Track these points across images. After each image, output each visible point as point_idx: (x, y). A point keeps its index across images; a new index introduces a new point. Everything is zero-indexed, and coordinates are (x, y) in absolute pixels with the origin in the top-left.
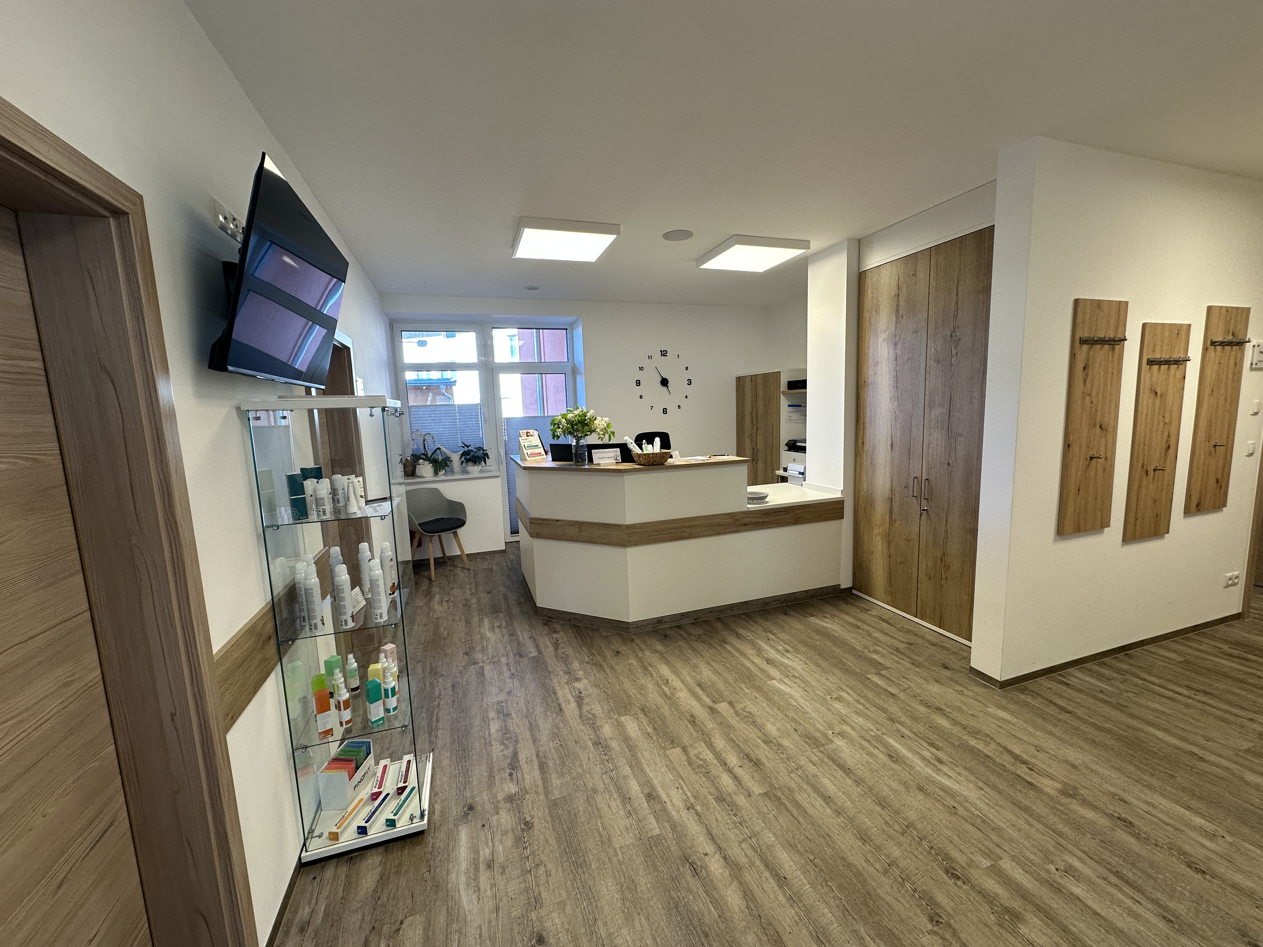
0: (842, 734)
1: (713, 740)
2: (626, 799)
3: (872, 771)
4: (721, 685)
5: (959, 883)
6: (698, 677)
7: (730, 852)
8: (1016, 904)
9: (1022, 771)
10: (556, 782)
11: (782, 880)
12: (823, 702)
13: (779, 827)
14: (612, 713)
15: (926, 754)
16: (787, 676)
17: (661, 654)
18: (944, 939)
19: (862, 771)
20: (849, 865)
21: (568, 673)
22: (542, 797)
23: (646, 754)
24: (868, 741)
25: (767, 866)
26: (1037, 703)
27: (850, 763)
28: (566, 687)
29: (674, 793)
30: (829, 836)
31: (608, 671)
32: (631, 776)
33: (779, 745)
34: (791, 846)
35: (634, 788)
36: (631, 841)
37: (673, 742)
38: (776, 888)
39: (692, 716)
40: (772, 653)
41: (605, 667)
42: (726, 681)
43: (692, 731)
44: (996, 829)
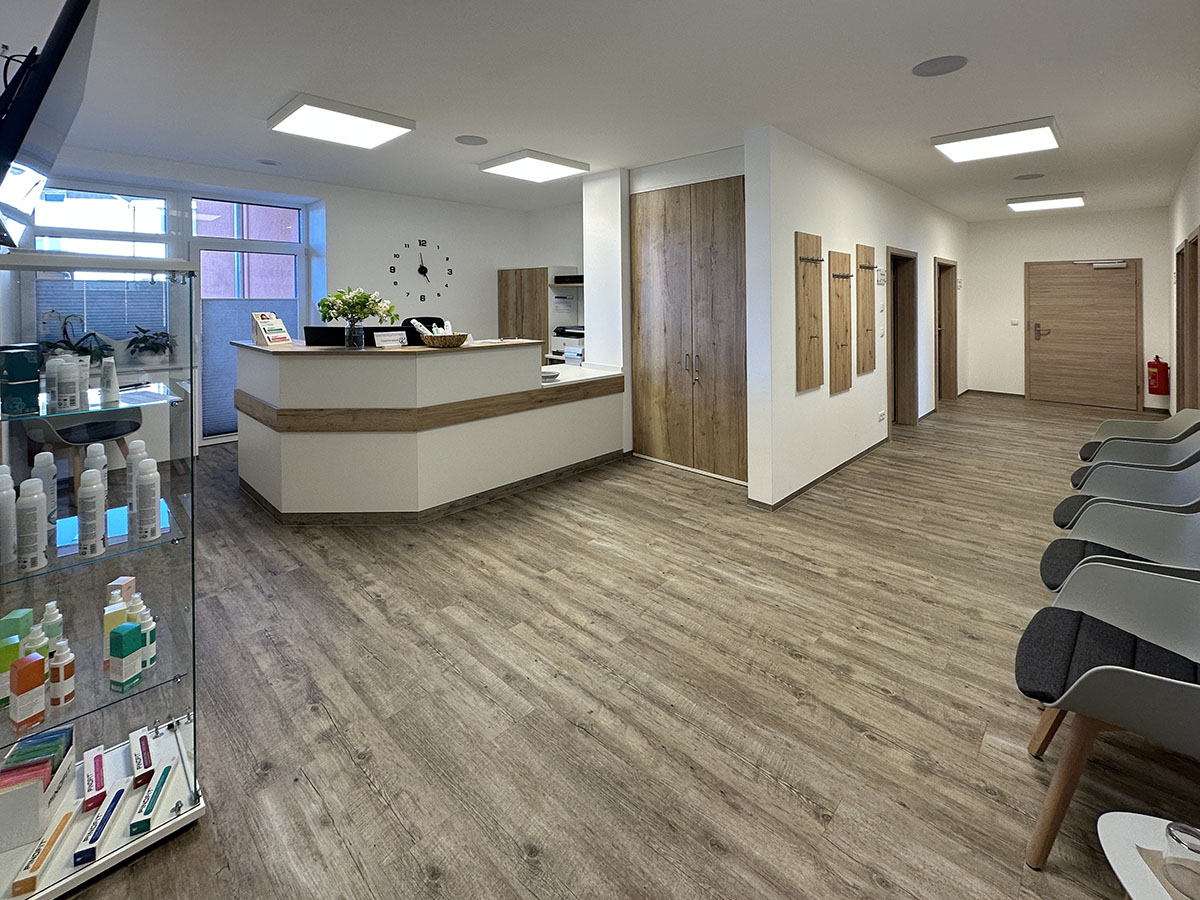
0: (671, 572)
1: (554, 606)
2: (482, 689)
3: (707, 595)
4: (541, 554)
5: (803, 660)
6: (515, 552)
7: (613, 702)
8: (844, 661)
9: (809, 566)
10: (384, 699)
11: (670, 709)
12: (645, 549)
13: (648, 665)
14: (428, 608)
15: (741, 571)
16: (604, 534)
17: (464, 538)
18: (809, 705)
19: (700, 598)
20: (720, 676)
21: (352, 578)
22: (372, 720)
23: (487, 638)
24: (694, 572)
25: (652, 701)
26: (799, 516)
27: (687, 593)
28: (355, 593)
29: (534, 666)
30: (694, 657)
31: (407, 568)
32: (479, 664)
33: (621, 595)
34: (667, 677)
35: (487, 675)
36: (504, 729)
37: (512, 619)
38: (669, 717)
39: (524, 590)
40: (582, 518)
41: (400, 562)
42: (546, 550)
43: (529, 603)
44: (811, 613)
